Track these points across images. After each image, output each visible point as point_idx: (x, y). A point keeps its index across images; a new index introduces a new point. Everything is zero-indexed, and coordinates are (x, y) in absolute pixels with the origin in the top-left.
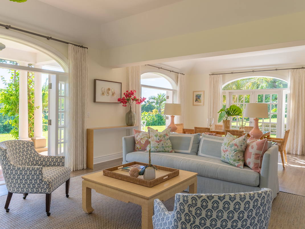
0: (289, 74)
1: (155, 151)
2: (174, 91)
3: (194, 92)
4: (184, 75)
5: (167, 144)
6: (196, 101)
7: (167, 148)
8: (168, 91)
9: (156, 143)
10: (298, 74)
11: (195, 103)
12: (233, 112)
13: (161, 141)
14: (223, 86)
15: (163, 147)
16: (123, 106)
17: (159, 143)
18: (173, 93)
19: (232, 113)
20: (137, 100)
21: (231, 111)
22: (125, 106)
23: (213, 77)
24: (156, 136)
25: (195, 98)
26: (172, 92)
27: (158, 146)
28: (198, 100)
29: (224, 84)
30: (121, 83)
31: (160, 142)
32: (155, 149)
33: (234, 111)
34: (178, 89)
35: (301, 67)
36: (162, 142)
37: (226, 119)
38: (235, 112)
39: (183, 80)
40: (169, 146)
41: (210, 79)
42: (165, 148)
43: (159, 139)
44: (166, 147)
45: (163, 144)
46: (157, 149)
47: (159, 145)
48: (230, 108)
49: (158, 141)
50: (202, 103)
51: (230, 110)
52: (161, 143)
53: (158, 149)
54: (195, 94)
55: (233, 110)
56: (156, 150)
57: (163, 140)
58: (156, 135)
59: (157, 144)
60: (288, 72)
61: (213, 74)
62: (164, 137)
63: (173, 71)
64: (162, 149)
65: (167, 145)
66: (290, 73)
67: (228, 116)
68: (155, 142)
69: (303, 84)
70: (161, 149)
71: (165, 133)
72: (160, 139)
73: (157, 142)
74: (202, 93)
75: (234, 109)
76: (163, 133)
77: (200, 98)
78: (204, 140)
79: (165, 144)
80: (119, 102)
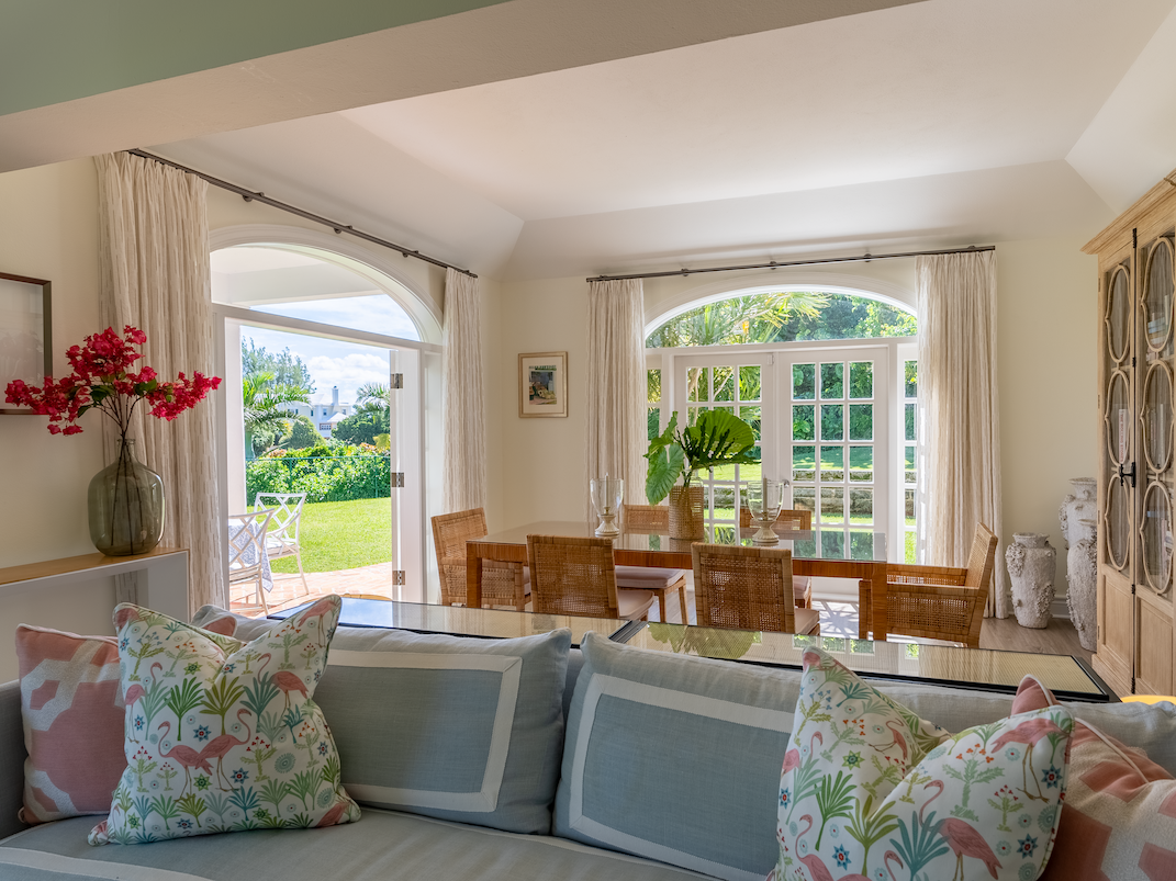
0: (920, 273)
1: (180, 831)
2: (426, 353)
3: (521, 357)
4: (475, 276)
5: (285, 763)
6: (531, 397)
7: (289, 799)
8: (397, 349)
9: (179, 767)
10: (957, 275)
11: (529, 407)
12: (716, 444)
13: (220, 747)
14: (650, 329)
15: (245, 800)
16: (53, 430)
17: (207, 767)
18: (424, 362)
19: (711, 452)
20: (156, 393)
21: (707, 441)
22: (68, 431)
23: (602, 289)
24: (180, 701)
25: (527, 385)
26: (414, 353)
27: (201, 794)
28: (542, 392)
29: (651, 319)
30: (45, 284)
31: (213, 761)
32: (172, 822)
33: (723, 439)
34: (445, 338)
35: (966, 247)
36: (233, 759)
37: (686, 484)
38: (726, 444)
39: (472, 302)
40: (301, 778)
41: (593, 300)
42: (264, 805)
43: (201, 733)
44: (276, 792)
45: (240, 776)
46: (186, 816)
47: (202, 783)
48: (703, 429)
49: (199, 746)
50: (558, 408)
51: (703, 440)
52: (219, 770)
53: (203, 817)
54: (530, 364)
55: (717, 436)
56: (184, 824)
57: (242, 736)
58: (174, 693)
59: (182, 780)
60: (919, 268)
61: (600, 279)
62: (258, 704)
63: (416, 254)
64: (235, 814)
65: (287, 777)
66: (925, 270)
67: (695, 466)
68: (172, 761)
69: (980, 317)
70: (233, 816)
71: (272, 668)
72: (215, 733)
73: (186, 757)
74: (558, 362)
75: (721, 431)
76: (255, 666)
77: (550, 385)
78: (605, 701)
79: (269, 767)
80: (12, 406)
